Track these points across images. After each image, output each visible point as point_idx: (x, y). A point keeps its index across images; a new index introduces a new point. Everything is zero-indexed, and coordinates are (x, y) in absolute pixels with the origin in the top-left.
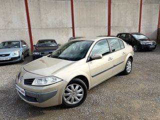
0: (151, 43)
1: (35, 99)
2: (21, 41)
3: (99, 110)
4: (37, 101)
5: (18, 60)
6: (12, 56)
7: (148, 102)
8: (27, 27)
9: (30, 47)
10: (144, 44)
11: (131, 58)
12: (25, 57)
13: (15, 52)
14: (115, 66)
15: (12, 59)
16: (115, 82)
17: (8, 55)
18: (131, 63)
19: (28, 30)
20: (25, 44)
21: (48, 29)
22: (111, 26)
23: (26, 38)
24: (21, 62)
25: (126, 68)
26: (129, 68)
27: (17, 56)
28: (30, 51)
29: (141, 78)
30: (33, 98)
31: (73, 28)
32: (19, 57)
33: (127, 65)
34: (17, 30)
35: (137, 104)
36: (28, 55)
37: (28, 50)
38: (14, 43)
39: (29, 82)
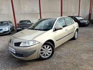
0: (86, 21)
1: (22, 55)
2: (9, 22)
4: (23, 57)
5: (8, 33)
6: (4, 30)
7: (91, 55)
8: (12, 13)
9: (14, 25)
11: (77, 30)
12: (12, 31)
13: (6, 28)
14: (69, 34)
15: (4, 32)
16: (69, 44)
17: (2, 30)
18: (77, 33)
19: (13, 15)
20: (12, 23)
21: (25, 14)
23: (12, 20)
24: (10, 34)
25: (75, 36)
26: (76, 35)
27: (7, 30)
28: (15, 28)
29: (84, 41)
30: (20, 54)
31: (40, 13)
32: (9, 31)
33: (75, 34)
34: (6, 15)
35: (85, 56)
36: (14, 30)
37: (13, 27)
38: (5, 23)
39: (18, 44)
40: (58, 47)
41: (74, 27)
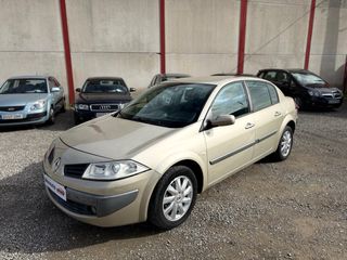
1: (89, 208)
2: (49, 79)
3: (224, 237)
4: (92, 214)
5: (43, 119)
6: (29, 110)
7: (330, 224)
8: (62, 48)
9: (66, 93)
10: (317, 94)
11: (291, 124)
12: (56, 114)
13: (37, 103)
14: (259, 141)
15: (30, 117)
16: (257, 177)
17: (22, 108)
18: (291, 137)
19: (63, 55)
20: (57, 85)
21: (108, 54)
22: (246, 52)
24: (48, 125)
25: (280, 146)
26: (286, 146)
27: (41, 111)
28: (67, 101)
29: (313, 170)
30: (83, 205)
31: (162, 54)
32: (45, 113)
33: (282, 140)
34: (41, 54)
35: (305, 227)
36: (63, 110)
37: (62, 99)
38: (34, 83)
40: (218, 186)
41: (277, 114)
